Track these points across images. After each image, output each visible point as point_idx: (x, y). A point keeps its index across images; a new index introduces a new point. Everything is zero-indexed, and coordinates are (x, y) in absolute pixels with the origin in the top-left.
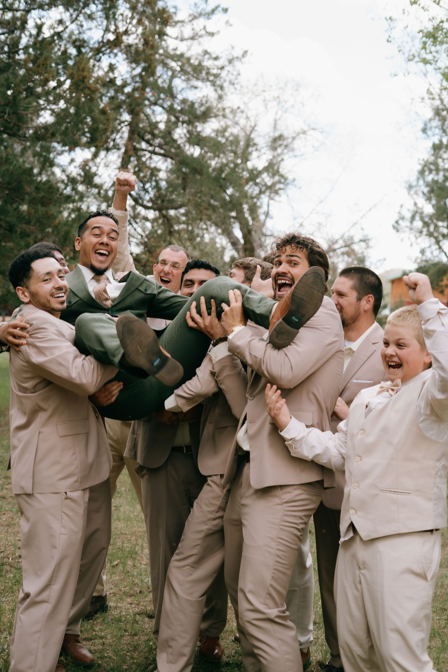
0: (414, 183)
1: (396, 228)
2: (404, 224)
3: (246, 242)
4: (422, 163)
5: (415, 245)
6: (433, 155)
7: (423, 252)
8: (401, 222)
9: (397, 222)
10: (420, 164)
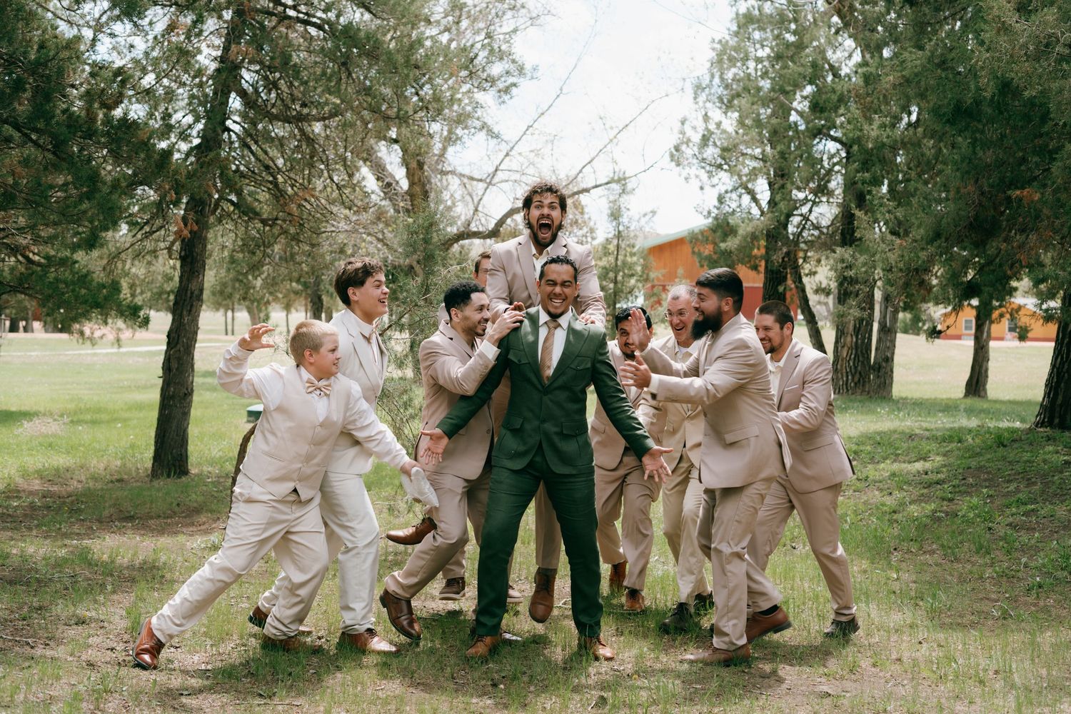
0: (706, 81)
1: (676, 156)
2: (688, 151)
3: (412, 184)
4: (718, 47)
5: (707, 188)
6: (736, 34)
7: (721, 199)
8: (684, 147)
9: (677, 149)
10: (713, 49)
